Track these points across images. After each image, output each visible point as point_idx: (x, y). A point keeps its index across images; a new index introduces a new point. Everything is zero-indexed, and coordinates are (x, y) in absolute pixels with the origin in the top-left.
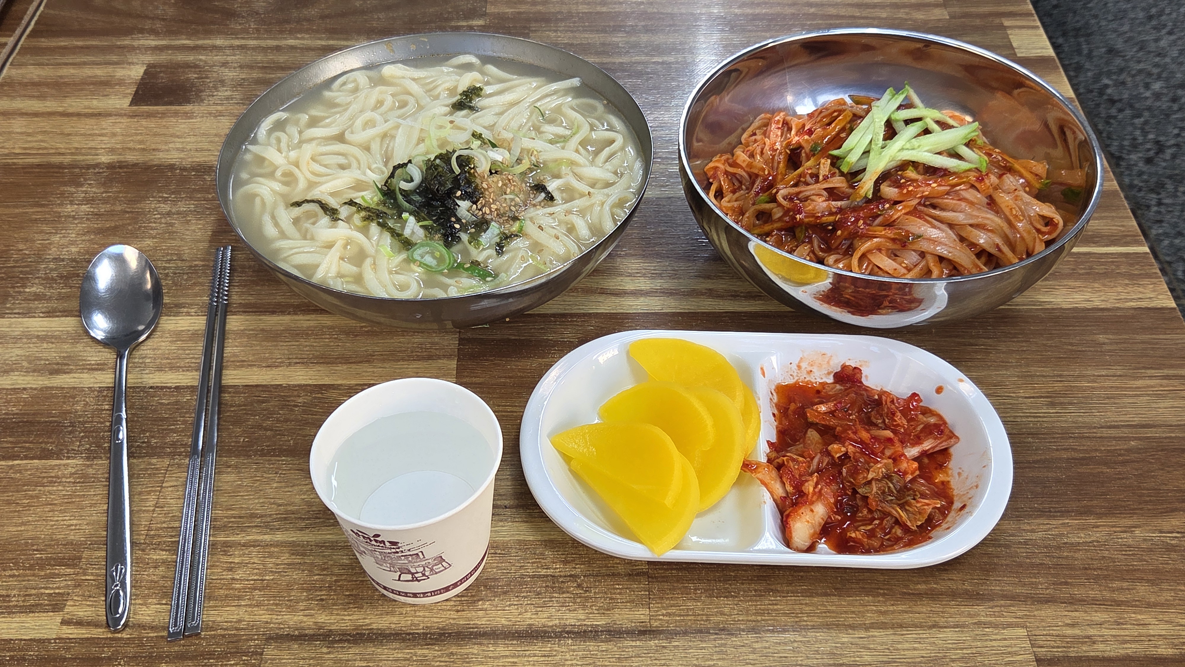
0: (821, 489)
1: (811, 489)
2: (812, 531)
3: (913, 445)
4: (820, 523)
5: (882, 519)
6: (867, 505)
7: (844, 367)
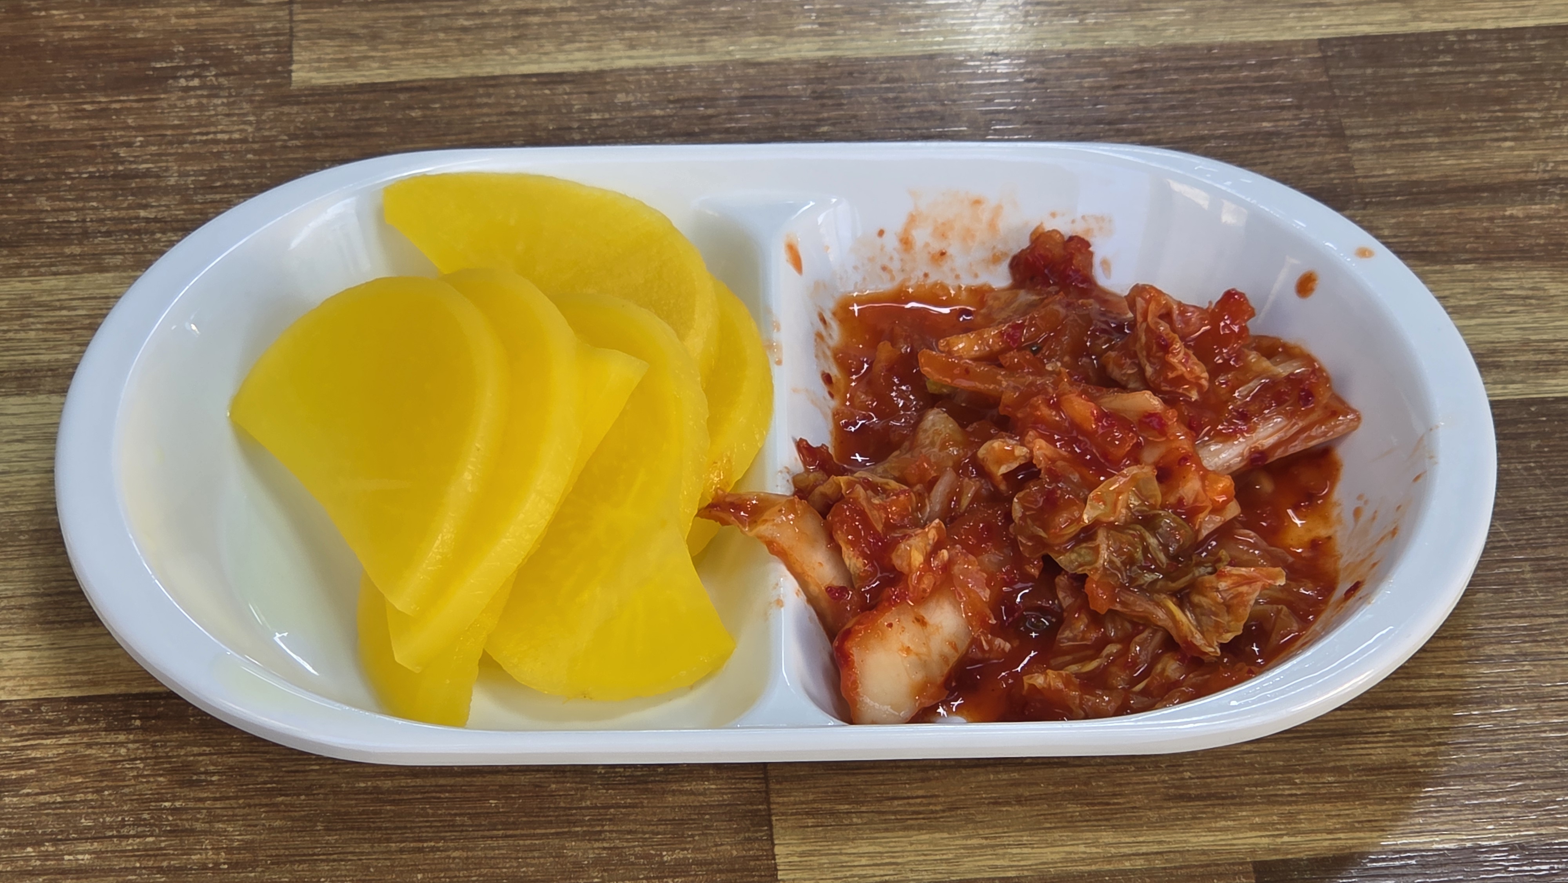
0: (950, 563)
1: (917, 559)
2: (919, 677)
3: (1227, 438)
4: (945, 658)
5: (1126, 640)
6: (1084, 603)
7: (1040, 238)
